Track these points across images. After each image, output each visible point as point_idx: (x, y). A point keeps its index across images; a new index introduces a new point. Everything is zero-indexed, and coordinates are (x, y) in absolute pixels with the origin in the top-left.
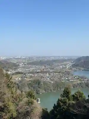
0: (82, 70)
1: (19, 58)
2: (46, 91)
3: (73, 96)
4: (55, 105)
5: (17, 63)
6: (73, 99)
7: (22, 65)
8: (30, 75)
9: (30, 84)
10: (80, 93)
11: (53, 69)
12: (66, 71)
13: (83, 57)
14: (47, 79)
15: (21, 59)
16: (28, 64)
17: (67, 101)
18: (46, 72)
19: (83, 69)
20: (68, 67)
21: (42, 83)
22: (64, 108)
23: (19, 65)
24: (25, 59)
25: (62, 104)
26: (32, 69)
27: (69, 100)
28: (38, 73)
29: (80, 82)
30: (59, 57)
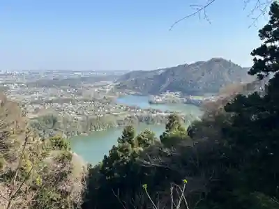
0: (133, 95)
1: (8, 74)
2: (68, 135)
3: (139, 139)
4: (105, 156)
5: (3, 84)
6: (139, 144)
7: (16, 87)
8: (35, 106)
9: (36, 124)
10: (149, 133)
11: (80, 94)
12: (105, 98)
13: (134, 72)
14: (70, 113)
15: (11, 75)
17: (130, 148)
18: (67, 101)
19: (133, 93)
20: (107, 90)
21: (60, 121)
22: (124, 160)
23: (9, 89)
24: (20, 76)
25: (120, 154)
26: (38, 95)
27: (133, 146)
28: (51, 102)
29: (129, 115)
30: (92, 72)
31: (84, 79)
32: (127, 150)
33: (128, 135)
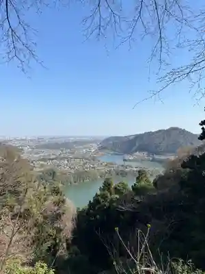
0: (111, 154)
3: (116, 188)
4: (90, 202)
5: (19, 146)
6: (116, 192)
8: (41, 162)
9: (40, 176)
10: (123, 184)
11: (73, 153)
14: (65, 168)
15: (25, 140)
16: (37, 147)
17: (109, 195)
18: (63, 158)
20: (93, 150)
21: (58, 174)
23: (23, 150)
24: (31, 140)
25: (101, 200)
26: (43, 154)
27: (111, 194)
28: (52, 159)
29: (109, 170)
31: (75, 143)
32: (107, 197)
33: (107, 185)
